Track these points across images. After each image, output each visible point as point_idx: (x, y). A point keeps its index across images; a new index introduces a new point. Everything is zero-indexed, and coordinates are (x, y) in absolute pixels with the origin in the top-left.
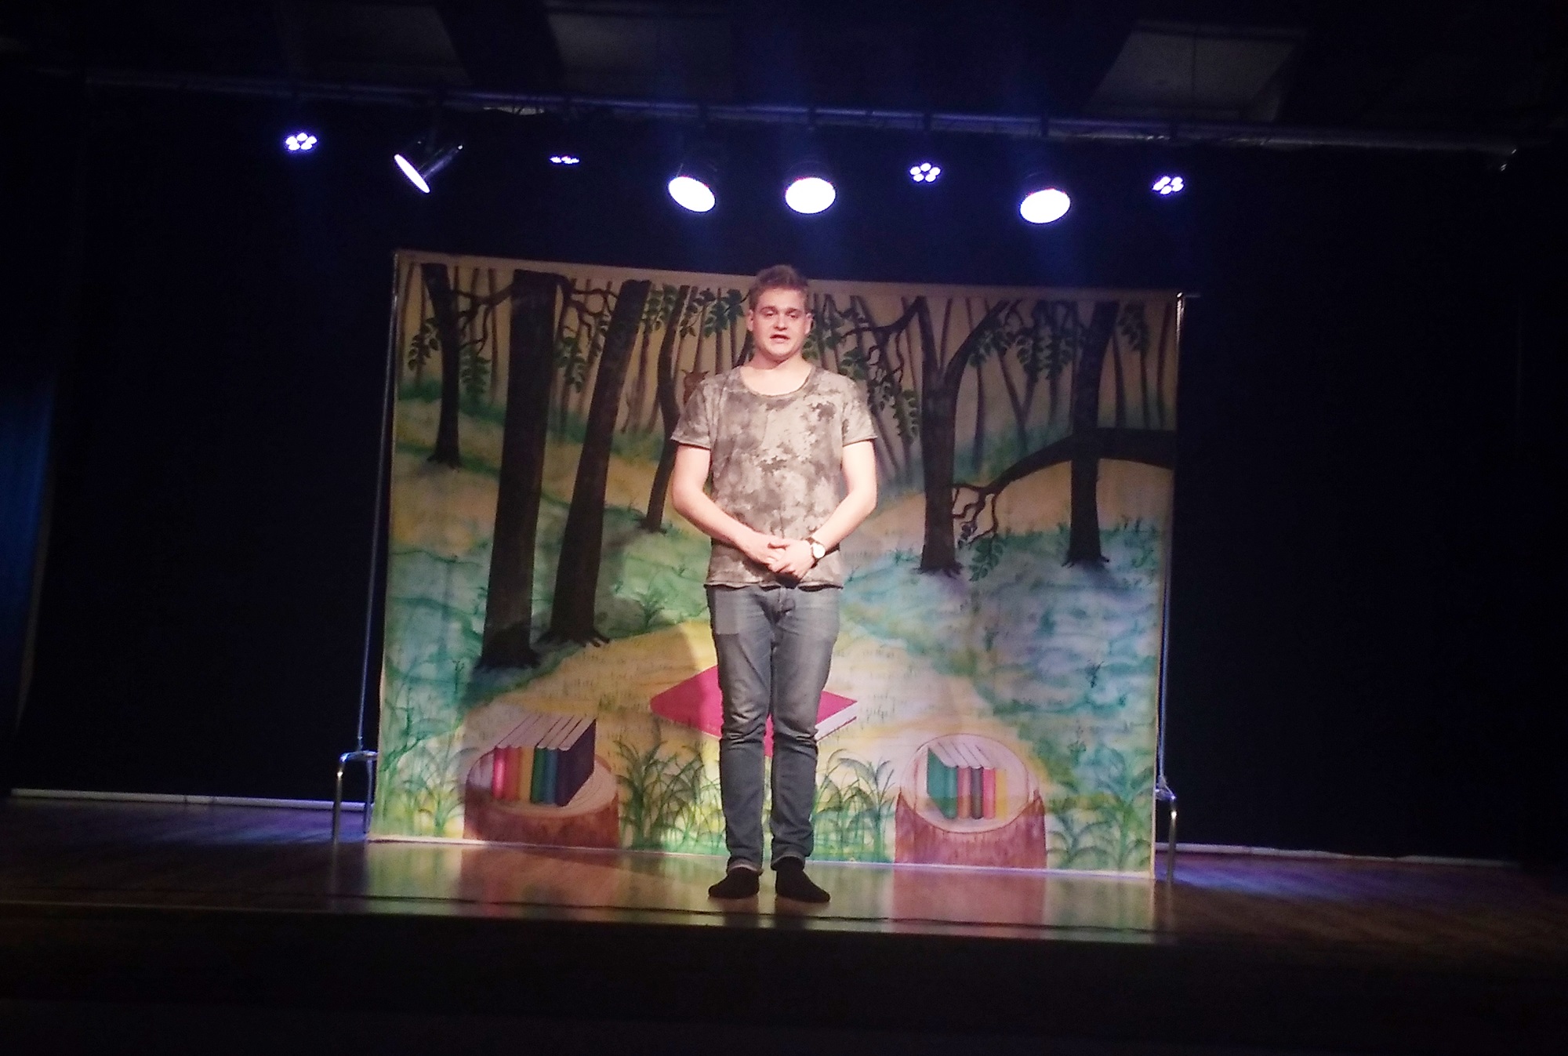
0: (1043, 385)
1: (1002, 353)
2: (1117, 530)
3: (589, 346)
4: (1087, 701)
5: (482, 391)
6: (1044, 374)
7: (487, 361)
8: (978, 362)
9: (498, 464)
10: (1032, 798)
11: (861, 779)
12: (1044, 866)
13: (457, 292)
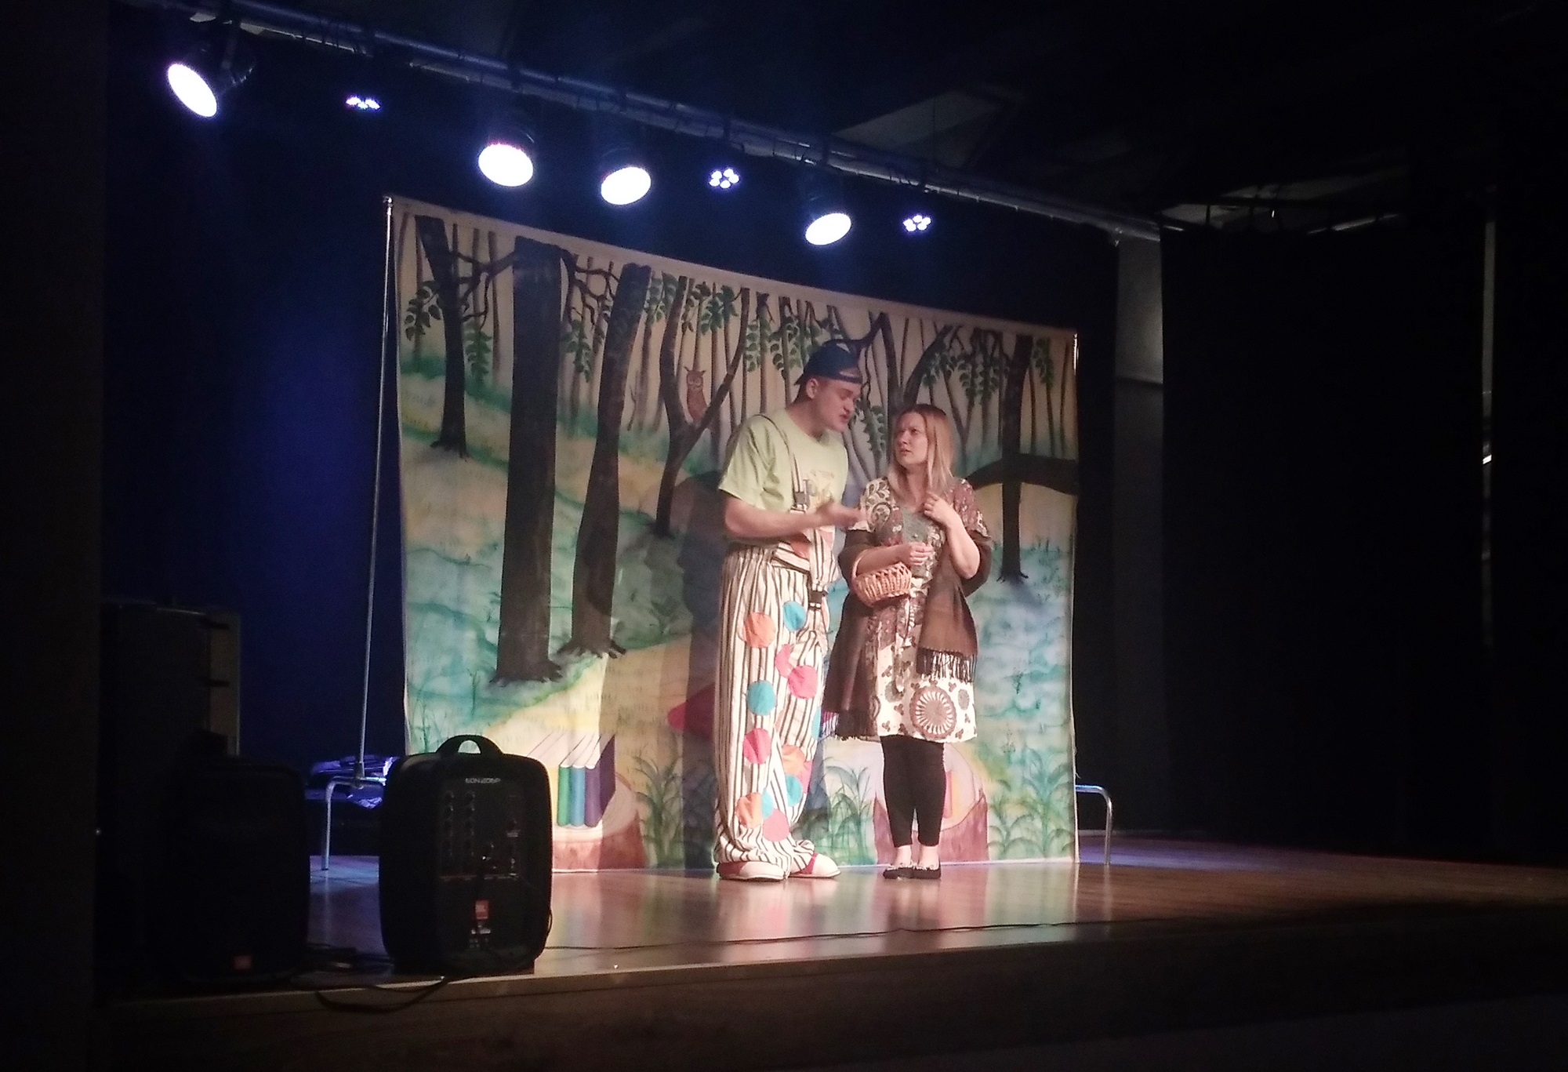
0: (978, 410)
1: (947, 375)
2: (1033, 549)
3: (593, 331)
4: (1014, 706)
5: (486, 372)
6: (978, 399)
7: (489, 338)
8: (930, 382)
9: (505, 456)
10: (978, 799)
11: (846, 787)
12: (988, 859)
13: (456, 254)
